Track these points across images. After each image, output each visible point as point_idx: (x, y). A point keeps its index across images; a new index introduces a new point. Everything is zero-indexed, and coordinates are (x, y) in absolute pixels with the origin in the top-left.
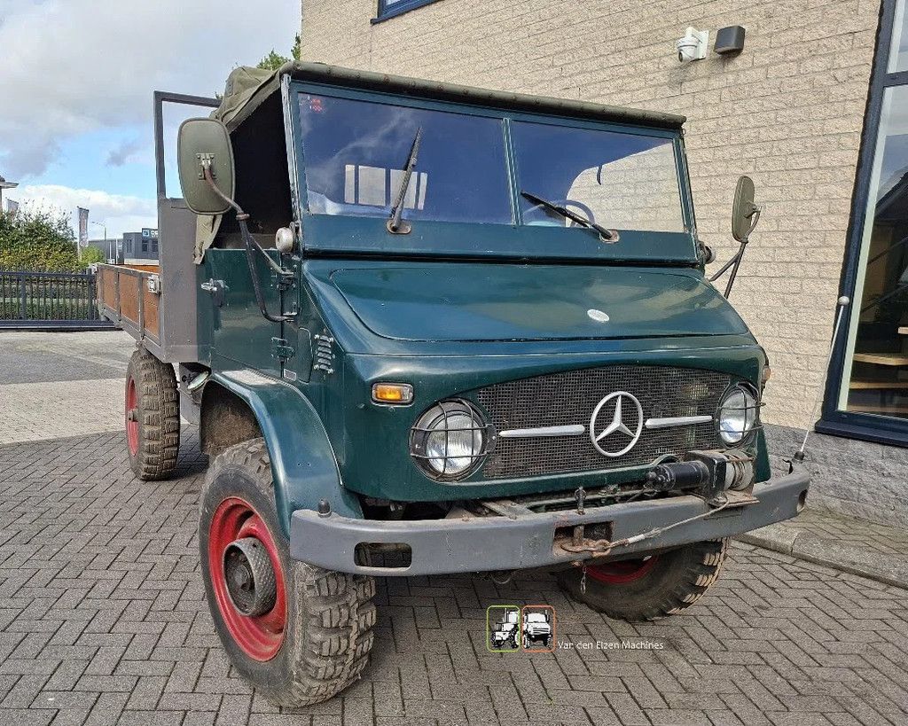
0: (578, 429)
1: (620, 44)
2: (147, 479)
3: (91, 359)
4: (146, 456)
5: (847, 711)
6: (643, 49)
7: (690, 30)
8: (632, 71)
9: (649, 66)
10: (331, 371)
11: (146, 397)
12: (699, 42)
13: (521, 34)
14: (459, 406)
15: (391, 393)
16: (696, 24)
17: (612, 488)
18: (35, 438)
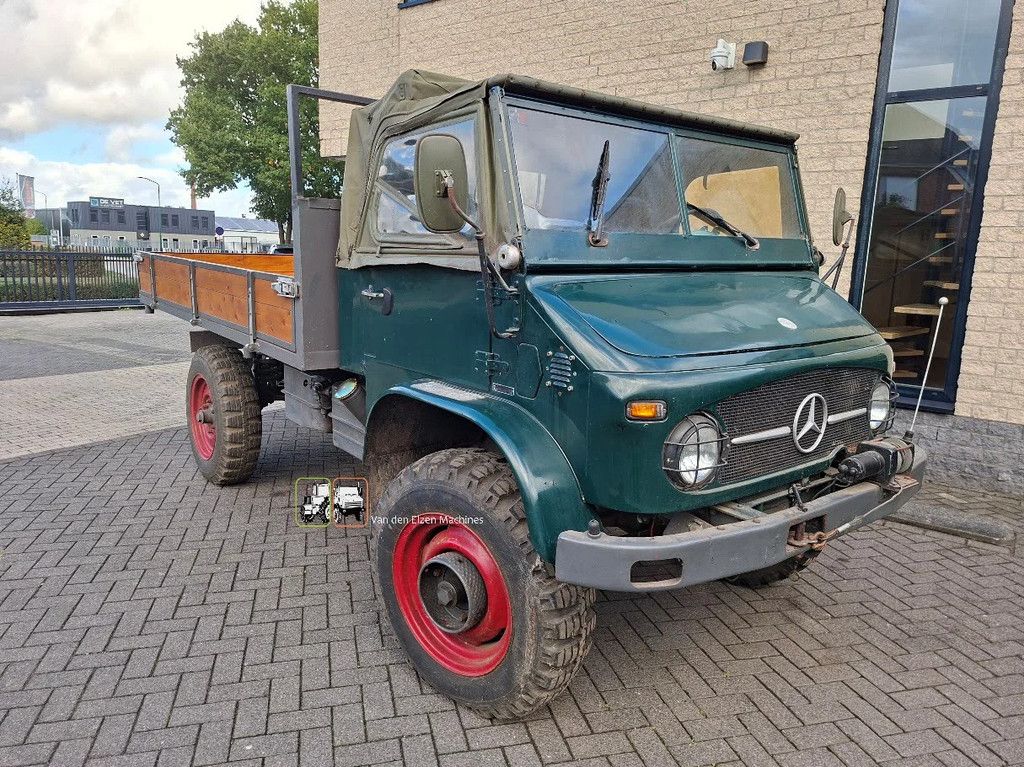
0: (784, 430)
1: (654, 50)
2: (223, 484)
3: (82, 346)
4: (228, 460)
5: (951, 647)
6: (675, 56)
7: (721, 41)
8: (665, 75)
9: (681, 71)
10: (571, 388)
11: (225, 398)
12: (728, 52)
13: (558, 31)
14: (703, 419)
15: (644, 410)
16: (726, 35)
17: (806, 480)
18: (67, 445)
